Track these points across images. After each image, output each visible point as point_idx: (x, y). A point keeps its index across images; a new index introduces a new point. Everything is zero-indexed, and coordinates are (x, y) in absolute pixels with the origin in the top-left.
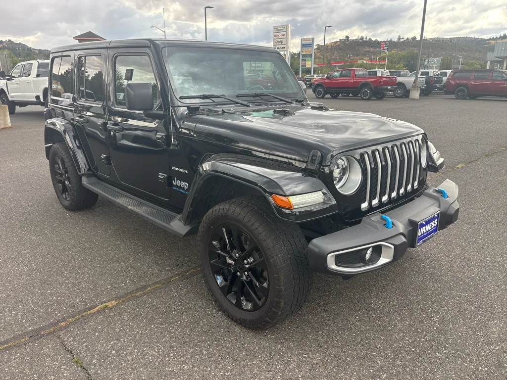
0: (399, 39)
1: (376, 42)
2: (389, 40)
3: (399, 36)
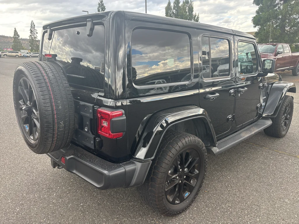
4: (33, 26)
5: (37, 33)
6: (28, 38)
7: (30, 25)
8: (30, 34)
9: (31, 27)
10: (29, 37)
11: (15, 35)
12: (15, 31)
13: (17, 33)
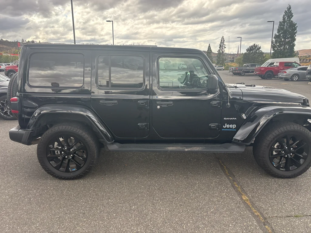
0: (23, 41)
1: (7, 42)
2: (16, 41)
3: (23, 39)
4: (223, 41)
5: (225, 48)
6: (217, 53)
7: (220, 41)
8: (219, 49)
9: (221, 42)
10: (218, 51)
11: (208, 50)
12: (209, 46)
13: (210, 48)
